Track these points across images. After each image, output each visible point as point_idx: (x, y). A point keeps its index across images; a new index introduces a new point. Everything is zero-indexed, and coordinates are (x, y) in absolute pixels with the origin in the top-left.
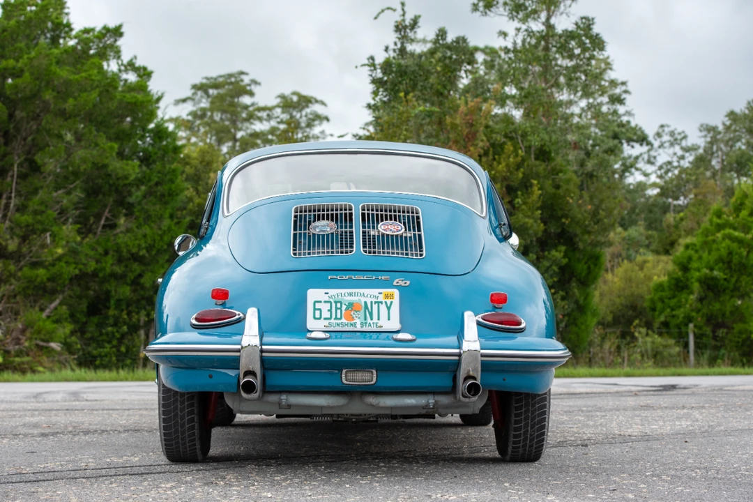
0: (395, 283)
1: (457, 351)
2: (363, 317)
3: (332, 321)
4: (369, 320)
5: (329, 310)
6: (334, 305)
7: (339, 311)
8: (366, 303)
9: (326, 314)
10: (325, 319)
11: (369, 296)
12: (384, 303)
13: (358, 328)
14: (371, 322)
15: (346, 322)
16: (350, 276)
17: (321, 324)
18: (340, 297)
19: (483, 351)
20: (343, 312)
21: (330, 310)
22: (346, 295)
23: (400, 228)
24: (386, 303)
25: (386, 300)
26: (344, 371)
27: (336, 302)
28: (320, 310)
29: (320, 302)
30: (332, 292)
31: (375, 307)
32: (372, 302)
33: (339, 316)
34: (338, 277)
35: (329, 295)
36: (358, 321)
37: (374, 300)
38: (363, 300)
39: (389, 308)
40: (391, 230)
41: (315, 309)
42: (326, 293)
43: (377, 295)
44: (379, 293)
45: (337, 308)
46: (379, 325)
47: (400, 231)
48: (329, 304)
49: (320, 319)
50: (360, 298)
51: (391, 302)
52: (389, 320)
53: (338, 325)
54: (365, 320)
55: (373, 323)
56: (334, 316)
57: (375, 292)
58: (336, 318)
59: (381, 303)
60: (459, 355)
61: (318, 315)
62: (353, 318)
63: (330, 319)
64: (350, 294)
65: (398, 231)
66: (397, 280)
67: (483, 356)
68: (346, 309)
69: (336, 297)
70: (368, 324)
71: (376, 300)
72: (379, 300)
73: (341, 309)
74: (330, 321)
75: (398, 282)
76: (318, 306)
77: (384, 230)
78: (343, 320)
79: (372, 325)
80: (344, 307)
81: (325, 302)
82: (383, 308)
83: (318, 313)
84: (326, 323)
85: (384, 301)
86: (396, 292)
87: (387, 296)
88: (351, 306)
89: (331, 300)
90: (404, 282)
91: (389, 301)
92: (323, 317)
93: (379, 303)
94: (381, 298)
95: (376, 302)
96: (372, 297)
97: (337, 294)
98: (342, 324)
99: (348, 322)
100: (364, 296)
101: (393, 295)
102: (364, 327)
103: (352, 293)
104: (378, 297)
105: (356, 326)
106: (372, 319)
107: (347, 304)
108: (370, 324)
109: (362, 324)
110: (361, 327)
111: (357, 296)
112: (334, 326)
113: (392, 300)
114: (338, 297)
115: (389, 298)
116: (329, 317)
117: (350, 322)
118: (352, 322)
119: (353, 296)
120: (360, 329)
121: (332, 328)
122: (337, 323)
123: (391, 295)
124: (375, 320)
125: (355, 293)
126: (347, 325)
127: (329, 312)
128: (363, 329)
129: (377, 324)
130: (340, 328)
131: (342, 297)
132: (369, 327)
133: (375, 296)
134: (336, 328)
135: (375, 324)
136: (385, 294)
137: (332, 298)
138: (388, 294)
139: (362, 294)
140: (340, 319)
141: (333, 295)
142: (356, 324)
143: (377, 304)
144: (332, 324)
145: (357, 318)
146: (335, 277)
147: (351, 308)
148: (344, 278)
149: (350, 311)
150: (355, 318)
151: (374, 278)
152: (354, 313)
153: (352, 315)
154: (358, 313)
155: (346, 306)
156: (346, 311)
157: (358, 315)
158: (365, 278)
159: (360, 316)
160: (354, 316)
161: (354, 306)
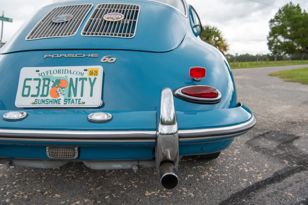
0: (102, 61)
1: (154, 133)
2: (67, 94)
3: (39, 98)
4: (73, 97)
5: (37, 87)
6: (42, 82)
7: (46, 88)
8: (71, 79)
9: (34, 91)
10: (32, 96)
11: (75, 73)
12: (88, 80)
13: (62, 104)
14: (74, 98)
15: (51, 98)
16: (63, 55)
17: (28, 102)
18: (49, 74)
19: (181, 132)
20: (50, 88)
22: (55, 72)
23: (120, 17)
24: (90, 79)
25: (91, 77)
26: (47, 148)
27: (45, 79)
28: (29, 87)
29: (30, 79)
30: (43, 69)
31: (80, 83)
32: (77, 79)
33: (45, 93)
34: (53, 56)
35: (40, 73)
36: (62, 98)
37: (79, 77)
38: (69, 76)
39: (92, 85)
40: (112, 18)
41: (25, 86)
42: (38, 71)
43: (83, 71)
44: (86, 70)
45: (44, 85)
46: (81, 101)
47: (119, 18)
48: (38, 81)
49: (27, 96)
50: (67, 75)
51: (95, 79)
52: (91, 95)
53: (43, 101)
54: (69, 96)
55: (76, 100)
56: (41, 93)
57: (80, 69)
58: (42, 95)
59: (86, 79)
60: (155, 137)
61: (26, 93)
62: (58, 94)
63: (37, 96)
64: (59, 72)
65: (117, 18)
66: (104, 57)
67: (180, 137)
70: (71, 101)
71: (81, 77)
72: (84, 77)
73: (48, 86)
75: (105, 59)
76: (28, 83)
77: (107, 18)
78: (49, 97)
79: (75, 101)
80: (51, 84)
81: (35, 79)
82: (87, 84)
83: (26, 90)
84: (33, 99)
85: (88, 77)
86: (100, 69)
87: (91, 73)
88: (58, 83)
89: (41, 78)
90: (111, 59)
91: (92, 78)
92: (31, 94)
93: (83, 79)
94: (86, 75)
95: (80, 79)
96: (78, 73)
97: (47, 71)
98: (47, 101)
99: (53, 98)
100: (71, 73)
101: (97, 71)
102: (68, 103)
103: (61, 70)
104: (83, 73)
105: (59, 103)
106: (75, 96)
107: (54, 81)
108: (73, 100)
109: (65, 100)
110: (64, 103)
111: (65, 73)
112: (40, 103)
113: (95, 76)
114: (47, 74)
115: (94, 74)
116: (36, 94)
117: (54, 99)
118: (56, 99)
119: (60, 73)
120: (63, 105)
121: (38, 104)
122: (43, 100)
123: (95, 71)
124: (78, 96)
125: (63, 70)
126: (51, 102)
127: (37, 89)
128: (66, 105)
129: (80, 100)
130: (45, 104)
131: (51, 74)
132: (73, 104)
133: (80, 73)
134: (41, 105)
135: (78, 101)
136: (91, 71)
137: (42, 76)
138: (93, 71)
139: (69, 71)
140: (46, 96)
141: (43, 73)
142: (60, 100)
143: (81, 81)
144: (38, 101)
145: (62, 95)
146: (50, 56)
147: (57, 85)
148: (58, 56)
149: (56, 87)
150: (60, 95)
151: (84, 56)
152: (59, 90)
153: (57, 92)
154: (63, 89)
155: (53, 83)
156: (53, 87)
157: (63, 92)
158: (76, 56)
159: (65, 92)
160: (59, 92)
161: (60, 83)
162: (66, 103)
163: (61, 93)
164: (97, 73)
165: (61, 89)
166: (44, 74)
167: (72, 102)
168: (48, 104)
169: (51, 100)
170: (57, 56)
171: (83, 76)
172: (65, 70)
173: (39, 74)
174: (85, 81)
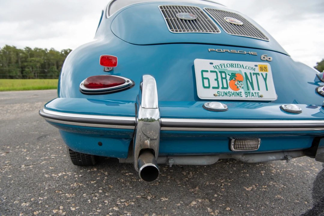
2: (246, 88)
3: (220, 90)
4: (251, 91)
6: (219, 74)
7: (224, 81)
8: (245, 73)
9: (214, 84)
10: (214, 88)
11: (247, 68)
12: (261, 75)
15: (233, 91)
18: (223, 67)
20: (229, 81)
21: (217, 80)
22: (228, 65)
24: (262, 74)
25: (262, 72)
27: (221, 72)
28: (208, 79)
29: (207, 71)
30: (217, 62)
31: (254, 77)
32: (251, 73)
33: (225, 86)
34: (217, 50)
36: (242, 91)
37: (252, 72)
38: (243, 71)
39: (265, 79)
41: (203, 78)
42: (211, 64)
43: (254, 67)
44: (256, 66)
45: (222, 78)
46: (260, 94)
48: (215, 74)
49: (209, 87)
50: (240, 69)
51: (266, 74)
52: (267, 90)
53: (226, 94)
54: (248, 89)
55: (255, 93)
56: (221, 86)
57: (252, 64)
58: (223, 88)
61: (206, 85)
62: (238, 87)
63: (218, 88)
64: (232, 65)
66: (262, 56)
68: (231, 79)
69: (220, 67)
73: (225, 78)
74: (217, 90)
76: (205, 75)
78: (230, 90)
79: (254, 94)
80: (228, 77)
81: (212, 72)
82: (260, 78)
83: (206, 81)
84: (215, 91)
85: (260, 72)
87: (261, 69)
88: (233, 76)
89: (216, 70)
91: (264, 73)
94: (257, 70)
95: (254, 74)
96: (250, 68)
97: (221, 64)
98: (229, 93)
99: (234, 91)
100: (244, 68)
101: (266, 67)
102: (249, 96)
103: (233, 64)
104: (255, 69)
105: (241, 95)
106: (253, 89)
107: (230, 74)
108: (252, 93)
109: (246, 94)
110: (246, 96)
111: (238, 67)
112: (223, 95)
113: (266, 72)
114: (222, 67)
115: (264, 70)
116: (217, 86)
117: (236, 91)
118: (237, 92)
119: (234, 67)
120: (245, 98)
121: (221, 97)
122: (225, 92)
123: (264, 67)
124: (256, 90)
125: (235, 64)
126: (234, 94)
127: (216, 81)
128: (247, 98)
129: (258, 94)
130: (228, 97)
131: (225, 67)
132: (253, 97)
133: (252, 68)
134: (224, 97)
135: (257, 94)
136: (260, 67)
137: (217, 68)
138: (262, 67)
139: (241, 65)
140: (227, 88)
141: (217, 66)
142: (241, 93)
143: (255, 75)
144: (220, 93)
145: (241, 88)
146: (214, 50)
147: (234, 78)
148: (222, 51)
149: (234, 80)
150: (239, 88)
151: (245, 53)
152: (237, 83)
153: (236, 85)
154: (241, 83)
155: (230, 76)
156: (230, 80)
157: (241, 85)
158: (239, 52)
159: (243, 86)
160: (238, 86)
161: (236, 76)
162: (247, 96)
163: (240, 87)
164: (266, 69)
165: (238, 82)
166: (219, 67)
167: (252, 95)
168: (231, 97)
169: (233, 93)
170: (220, 50)
171: (255, 71)
172: (238, 64)
173: (214, 66)
174: (258, 75)
